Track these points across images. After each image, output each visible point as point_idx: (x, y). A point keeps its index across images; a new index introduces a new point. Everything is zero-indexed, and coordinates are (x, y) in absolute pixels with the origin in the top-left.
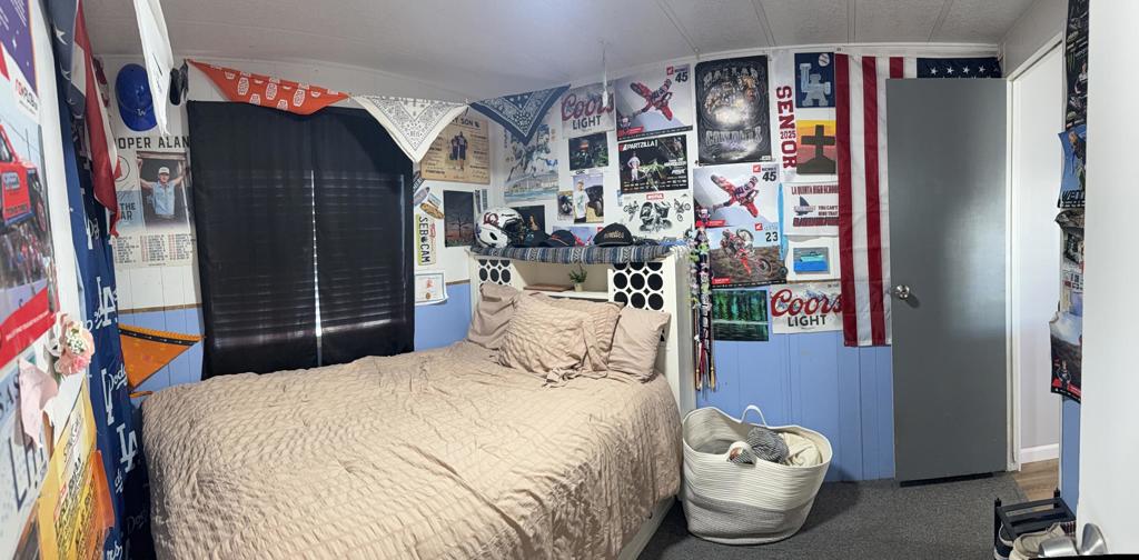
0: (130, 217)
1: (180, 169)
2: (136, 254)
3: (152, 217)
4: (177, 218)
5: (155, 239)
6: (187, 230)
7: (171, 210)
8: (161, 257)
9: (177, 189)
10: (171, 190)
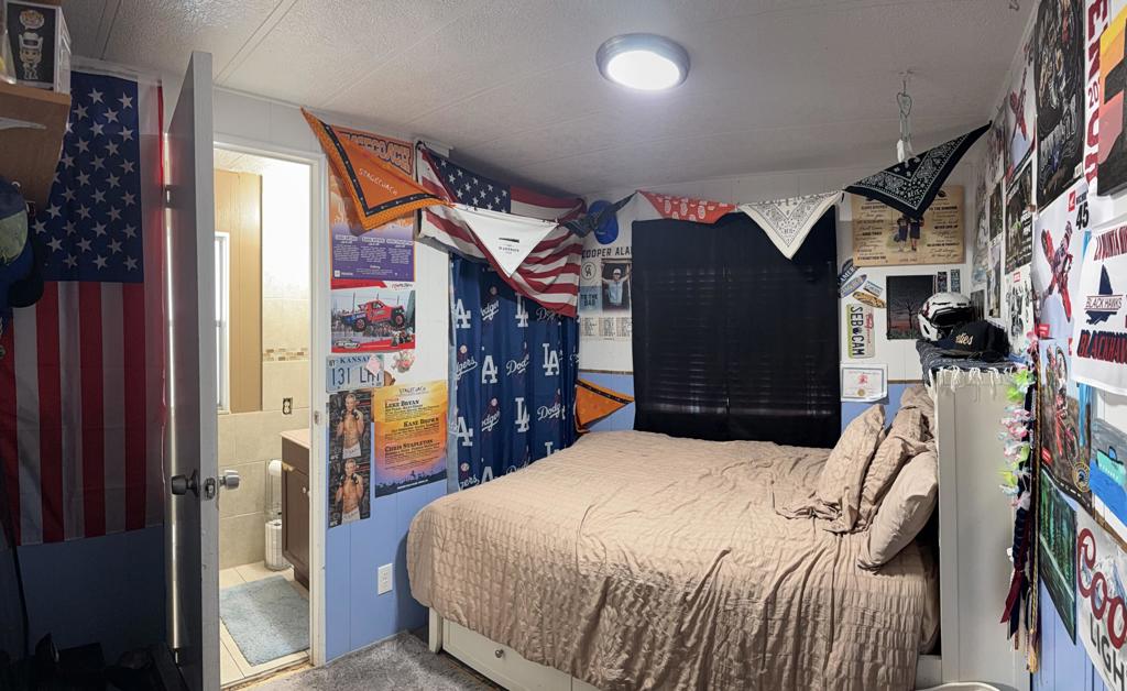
0: (594, 304)
1: (628, 270)
2: (595, 330)
3: (608, 305)
4: (623, 306)
5: (608, 321)
6: (628, 314)
7: (620, 300)
8: (611, 334)
9: (625, 284)
10: (620, 285)
